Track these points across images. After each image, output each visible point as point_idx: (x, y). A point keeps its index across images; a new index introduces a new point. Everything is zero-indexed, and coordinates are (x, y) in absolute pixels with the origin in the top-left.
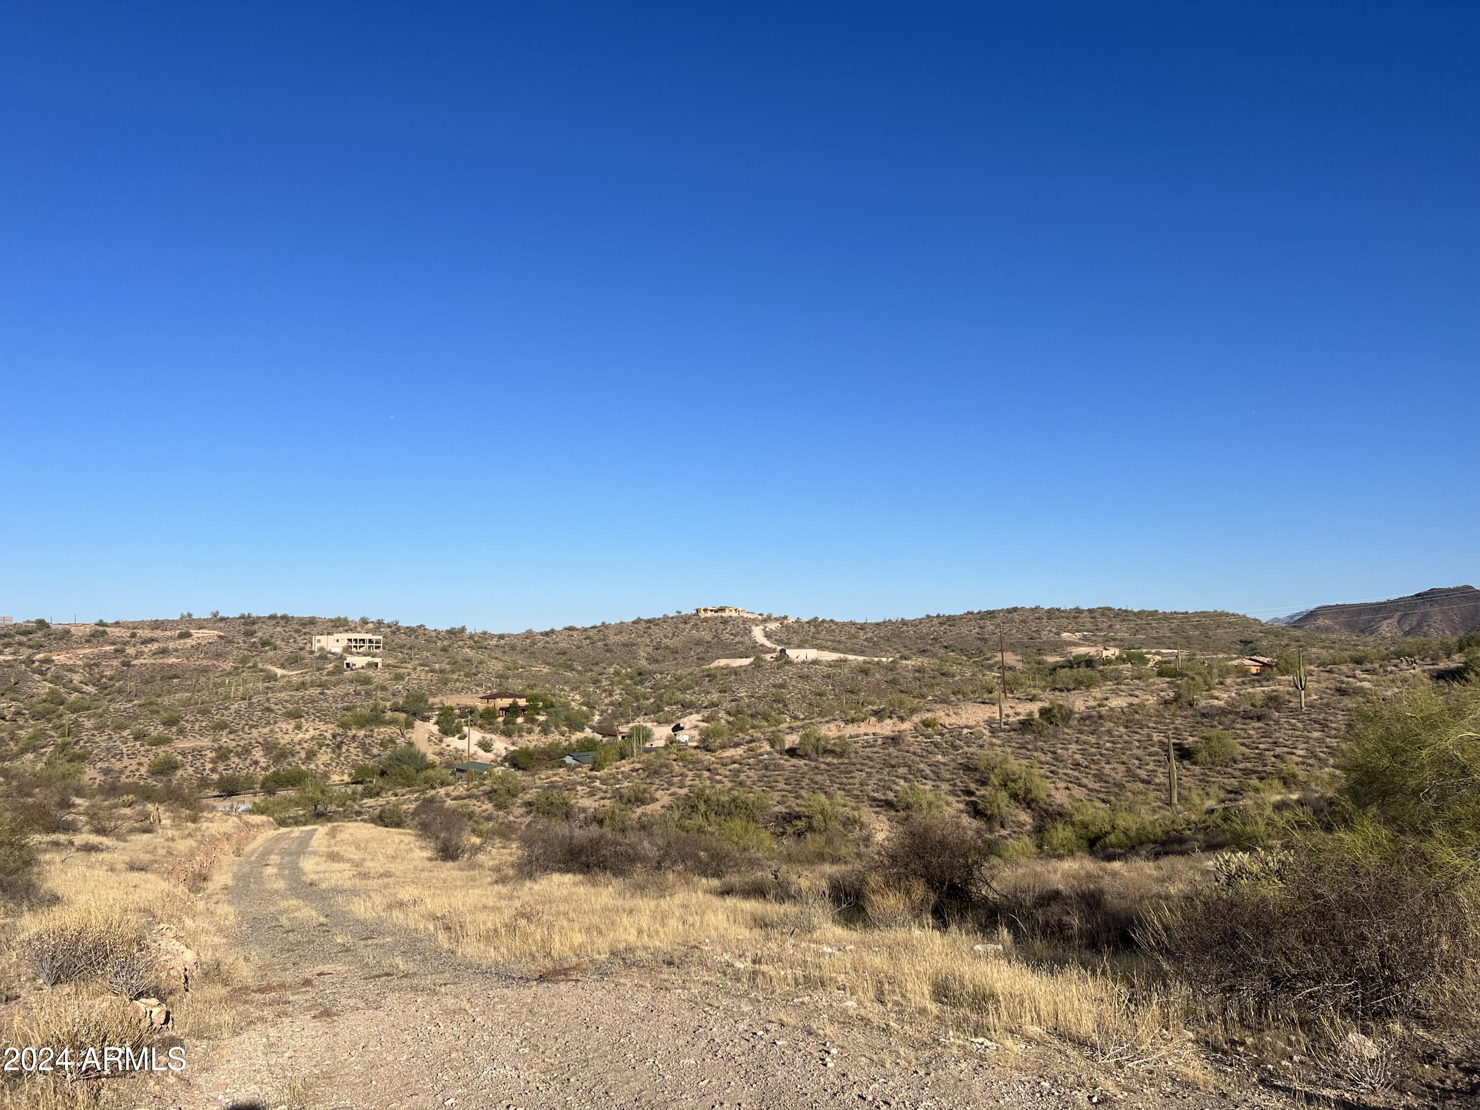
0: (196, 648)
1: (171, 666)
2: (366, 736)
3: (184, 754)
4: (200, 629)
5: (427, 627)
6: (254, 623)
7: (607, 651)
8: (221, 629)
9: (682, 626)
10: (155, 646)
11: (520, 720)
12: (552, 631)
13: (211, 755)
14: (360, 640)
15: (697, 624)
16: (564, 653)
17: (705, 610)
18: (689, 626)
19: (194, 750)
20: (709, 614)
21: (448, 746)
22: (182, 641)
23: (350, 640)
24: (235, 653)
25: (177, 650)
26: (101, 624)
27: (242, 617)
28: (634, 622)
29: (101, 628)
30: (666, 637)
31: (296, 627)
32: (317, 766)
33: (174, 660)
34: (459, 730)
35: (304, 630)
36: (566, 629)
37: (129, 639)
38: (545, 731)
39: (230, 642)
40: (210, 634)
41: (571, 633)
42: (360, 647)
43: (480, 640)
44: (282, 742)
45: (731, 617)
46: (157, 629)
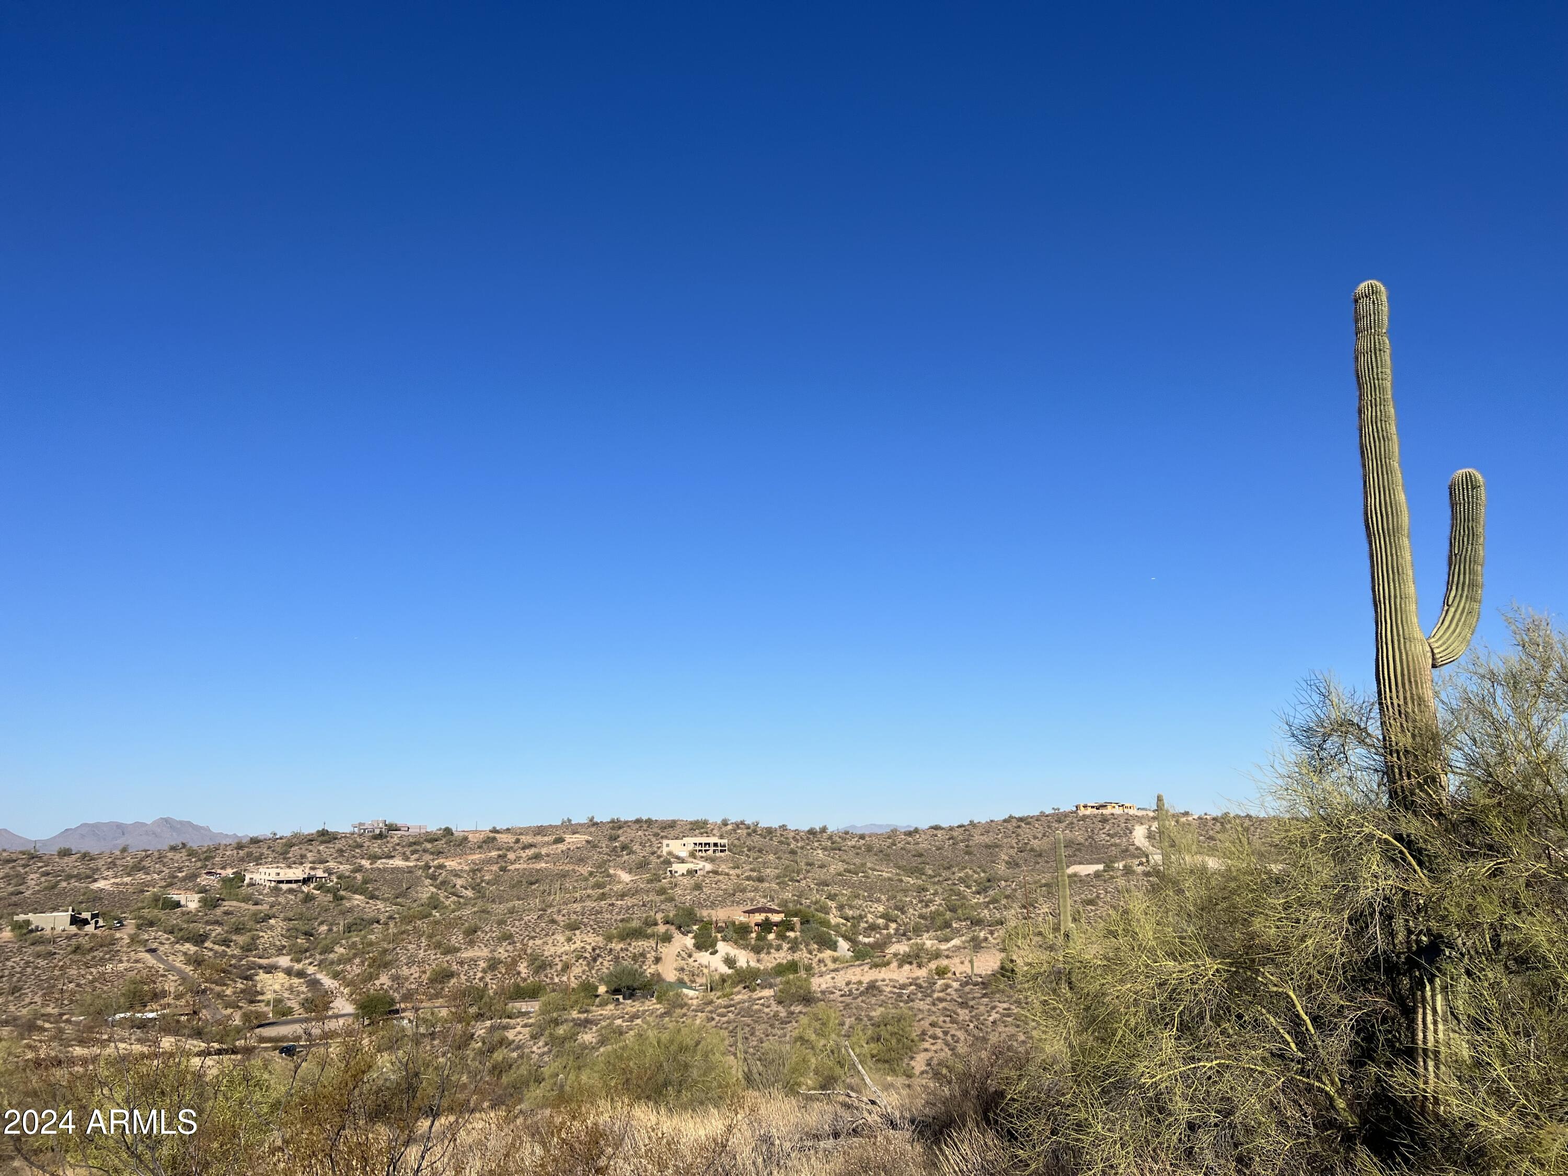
0: (567, 853)
1: (538, 871)
2: (622, 949)
3: (462, 963)
4: (574, 833)
5: (789, 827)
6: (620, 828)
7: (967, 853)
8: (591, 834)
9: (1056, 825)
10: (530, 852)
11: (771, 936)
12: (916, 831)
13: (482, 964)
14: (706, 844)
15: (1072, 823)
16: (921, 855)
17: (1085, 807)
18: (1063, 825)
19: (472, 960)
20: (1089, 811)
21: (695, 961)
22: (555, 847)
23: (695, 844)
24: (595, 857)
25: (548, 855)
26: (495, 831)
27: (613, 821)
28: (1005, 821)
29: (492, 835)
30: (1035, 838)
31: (656, 830)
32: (569, 978)
33: (544, 865)
34: (713, 944)
35: (662, 834)
36: (932, 828)
37: (512, 845)
38: (794, 948)
39: (595, 846)
40: (579, 839)
41: (935, 832)
42: (706, 851)
43: (839, 840)
44: (546, 954)
45: (1113, 814)
46: (539, 834)
